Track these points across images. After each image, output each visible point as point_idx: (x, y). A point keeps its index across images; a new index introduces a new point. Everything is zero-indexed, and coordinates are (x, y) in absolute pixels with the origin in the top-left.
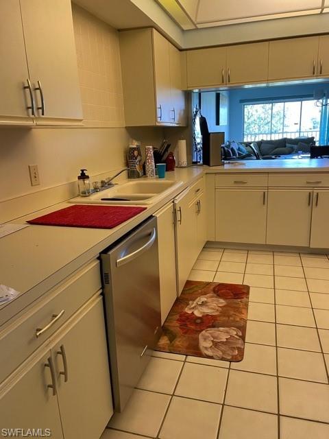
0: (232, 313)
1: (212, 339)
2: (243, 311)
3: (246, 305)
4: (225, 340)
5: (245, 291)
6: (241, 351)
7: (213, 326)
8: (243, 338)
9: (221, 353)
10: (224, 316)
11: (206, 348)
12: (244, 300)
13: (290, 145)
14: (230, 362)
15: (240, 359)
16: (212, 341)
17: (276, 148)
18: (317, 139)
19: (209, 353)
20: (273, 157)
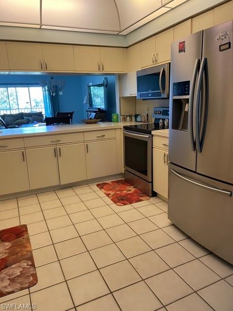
0: (18, 250)
1: (8, 278)
2: (27, 245)
3: (28, 239)
4: (20, 273)
5: (24, 229)
6: (35, 276)
7: (6, 267)
8: (33, 265)
9: (19, 285)
10: (13, 255)
11: (5, 287)
12: (25, 236)
13: (26, 118)
14: (29, 288)
15: (35, 282)
16: (9, 279)
17: (17, 120)
18: (44, 113)
19: (9, 289)
20: (16, 126)
